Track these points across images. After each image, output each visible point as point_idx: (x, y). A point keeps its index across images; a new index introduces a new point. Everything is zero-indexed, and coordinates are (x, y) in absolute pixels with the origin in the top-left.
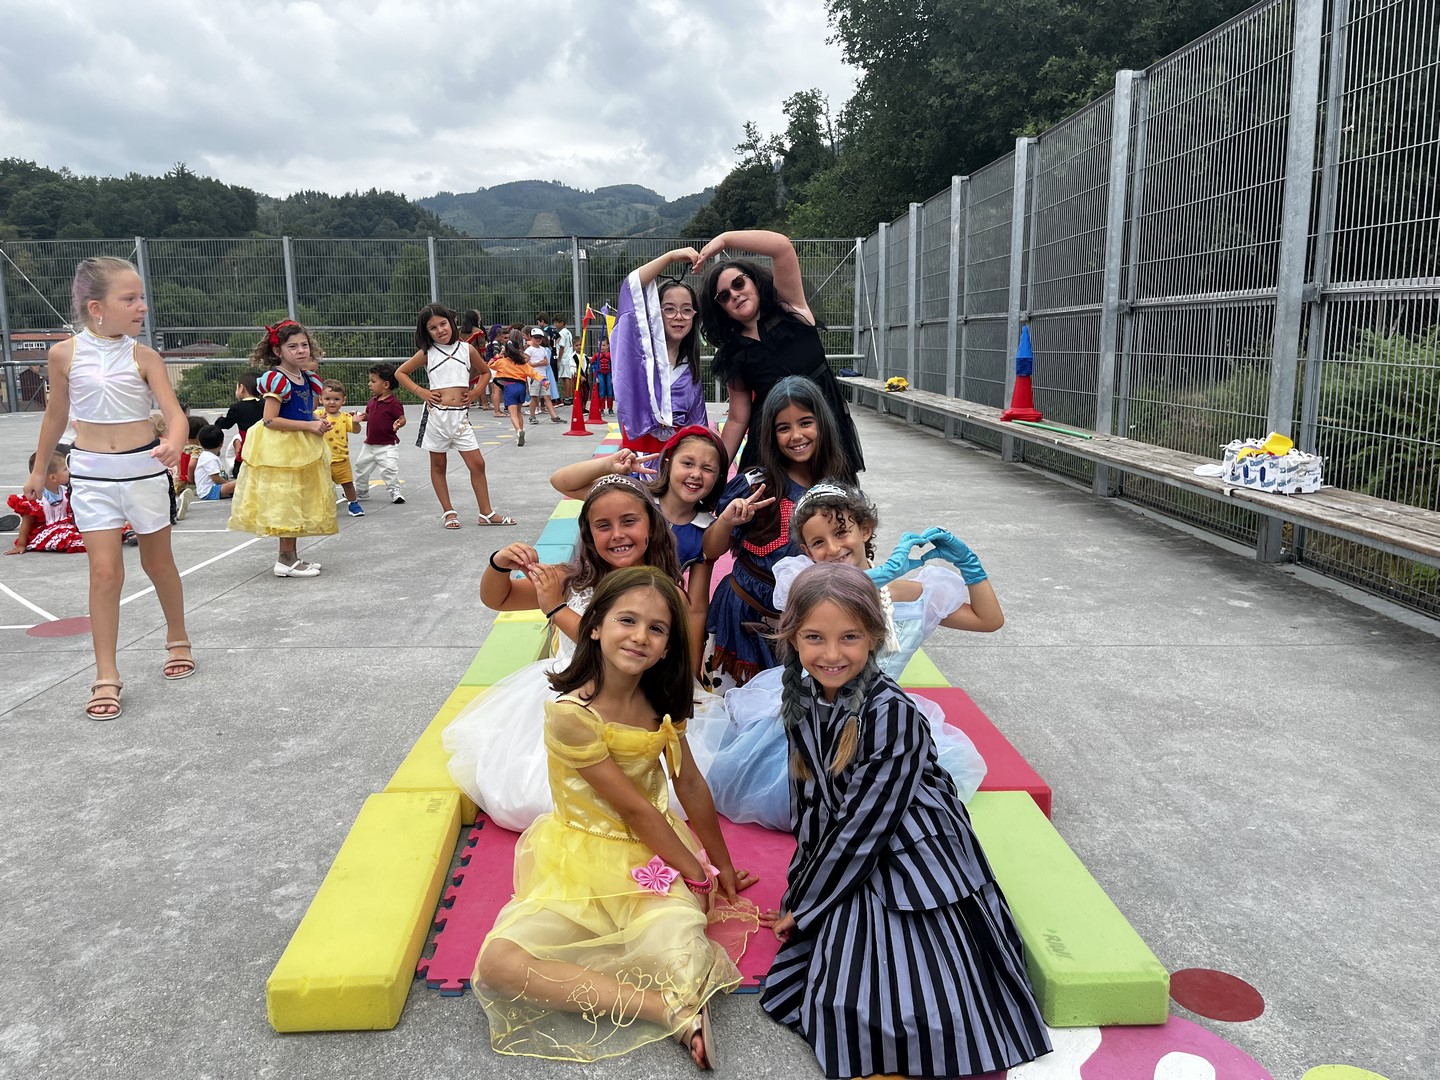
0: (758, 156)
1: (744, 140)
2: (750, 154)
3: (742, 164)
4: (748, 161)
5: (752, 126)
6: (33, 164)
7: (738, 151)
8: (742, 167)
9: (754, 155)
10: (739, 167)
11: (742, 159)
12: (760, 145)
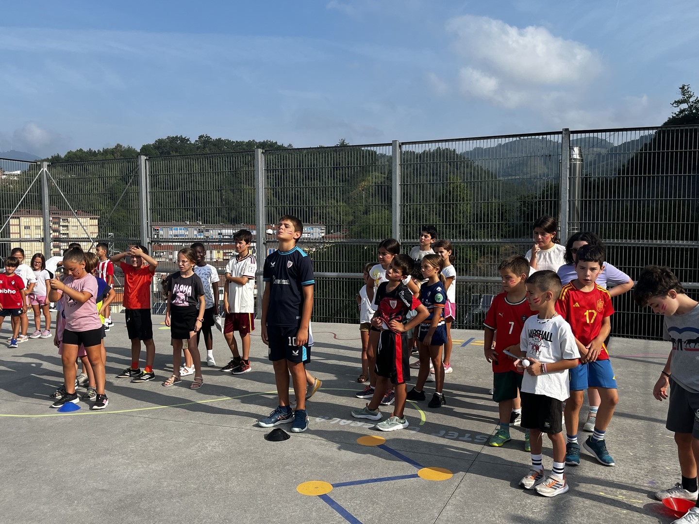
0: (690, 107)
1: (680, 97)
2: (684, 106)
3: (677, 113)
4: (682, 111)
5: (686, 88)
6: (276, 143)
7: (674, 105)
8: (677, 115)
9: (687, 107)
10: (674, 115)
11: (677, 110)
12: (691, 100)
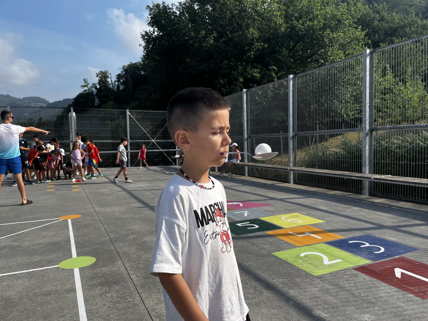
1: (84, 84)
7: (82, 87)
8: (83, 92)
9: (87, 89)
12: (89, 86)
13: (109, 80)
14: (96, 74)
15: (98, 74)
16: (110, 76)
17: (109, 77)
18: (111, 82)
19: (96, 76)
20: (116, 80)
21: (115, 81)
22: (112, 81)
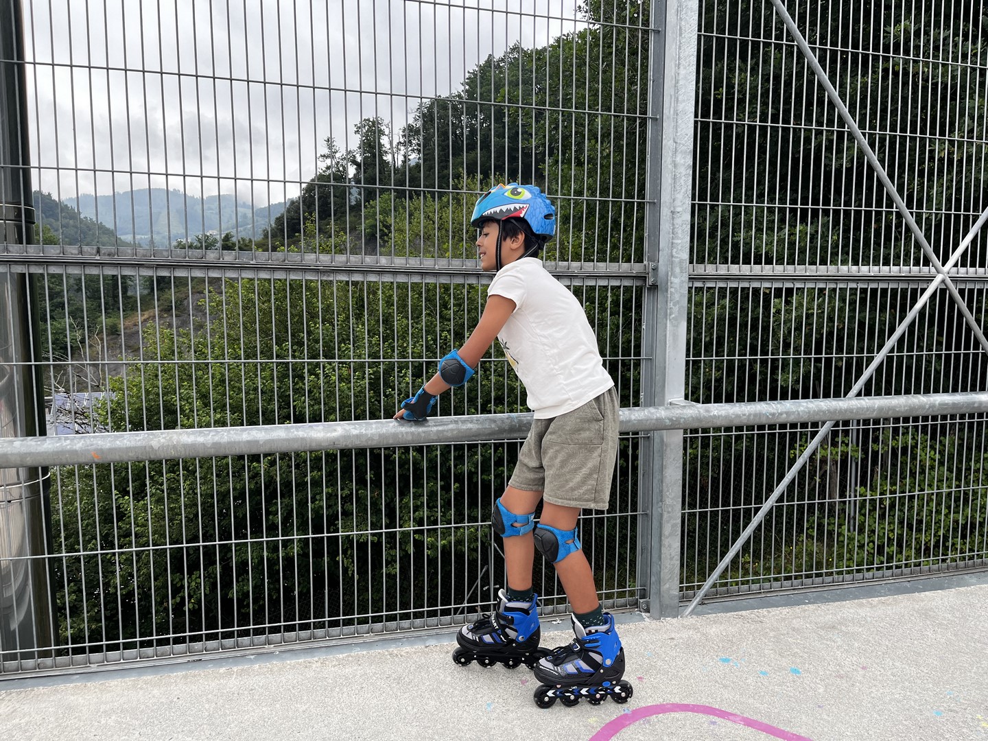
0: (337, 164)
1: (326, 151)
2: (331, 162)
3: (324, 169)
4: (328, 168)
5: (331, 141)
7: (320, 160)
8: (324, 172)
11: (323, 166)
12: (337, 155)
13: (385, 141)
14: (356, 125)
15: (360, 128)
16: (387, 133)
17: (384, 134)
18: (388, 146)
19: (356, 132)
20: (402, 140)
21: (399, 143)
22: (391, 143)
